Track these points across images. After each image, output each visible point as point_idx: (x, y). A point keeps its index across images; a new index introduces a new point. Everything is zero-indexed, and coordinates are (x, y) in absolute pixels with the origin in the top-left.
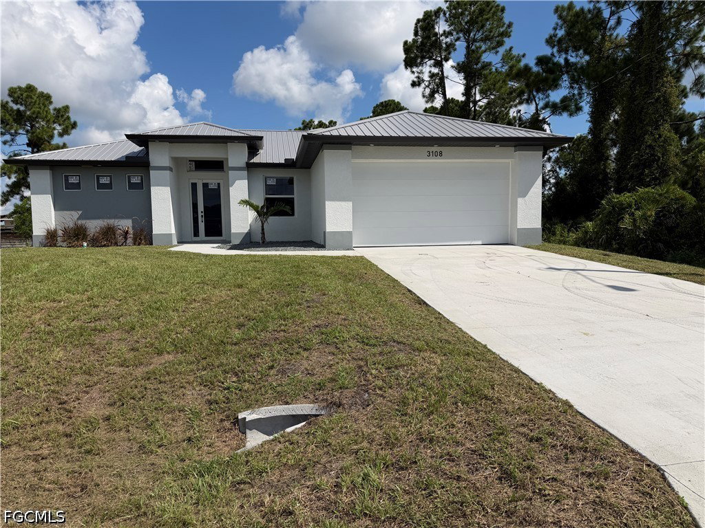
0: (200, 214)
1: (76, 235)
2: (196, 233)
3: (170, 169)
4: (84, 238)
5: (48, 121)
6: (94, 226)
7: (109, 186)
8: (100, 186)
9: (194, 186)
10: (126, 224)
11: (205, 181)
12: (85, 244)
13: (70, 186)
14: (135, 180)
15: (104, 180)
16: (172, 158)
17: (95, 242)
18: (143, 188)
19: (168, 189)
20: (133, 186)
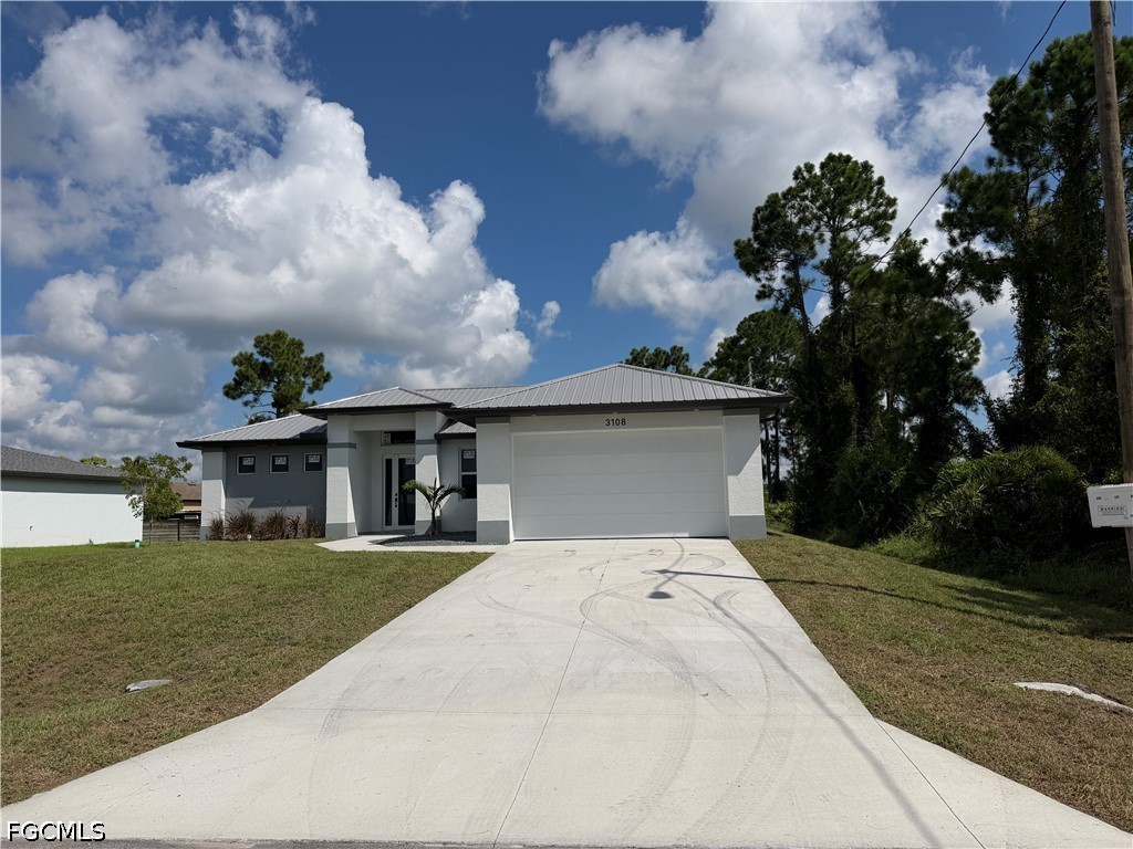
0: (394, 497)
1: (242, 526)
2: (388, 522)
3: (352, 446)
4: (250, 530)
5: (296, 374)
6: (262, 515)
7: (285, 468)
8: (276, 468)
9: (389, 462)
10: (298, 513)
11: (401, 457)
12: (250, 537)
13: (243, 469)
14: (314, 460)
15: (280, 461)
16: (355, 432)
17: (260, 536)
18: (320, 468)
19: (347, 469)
20: (311, 467)
